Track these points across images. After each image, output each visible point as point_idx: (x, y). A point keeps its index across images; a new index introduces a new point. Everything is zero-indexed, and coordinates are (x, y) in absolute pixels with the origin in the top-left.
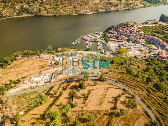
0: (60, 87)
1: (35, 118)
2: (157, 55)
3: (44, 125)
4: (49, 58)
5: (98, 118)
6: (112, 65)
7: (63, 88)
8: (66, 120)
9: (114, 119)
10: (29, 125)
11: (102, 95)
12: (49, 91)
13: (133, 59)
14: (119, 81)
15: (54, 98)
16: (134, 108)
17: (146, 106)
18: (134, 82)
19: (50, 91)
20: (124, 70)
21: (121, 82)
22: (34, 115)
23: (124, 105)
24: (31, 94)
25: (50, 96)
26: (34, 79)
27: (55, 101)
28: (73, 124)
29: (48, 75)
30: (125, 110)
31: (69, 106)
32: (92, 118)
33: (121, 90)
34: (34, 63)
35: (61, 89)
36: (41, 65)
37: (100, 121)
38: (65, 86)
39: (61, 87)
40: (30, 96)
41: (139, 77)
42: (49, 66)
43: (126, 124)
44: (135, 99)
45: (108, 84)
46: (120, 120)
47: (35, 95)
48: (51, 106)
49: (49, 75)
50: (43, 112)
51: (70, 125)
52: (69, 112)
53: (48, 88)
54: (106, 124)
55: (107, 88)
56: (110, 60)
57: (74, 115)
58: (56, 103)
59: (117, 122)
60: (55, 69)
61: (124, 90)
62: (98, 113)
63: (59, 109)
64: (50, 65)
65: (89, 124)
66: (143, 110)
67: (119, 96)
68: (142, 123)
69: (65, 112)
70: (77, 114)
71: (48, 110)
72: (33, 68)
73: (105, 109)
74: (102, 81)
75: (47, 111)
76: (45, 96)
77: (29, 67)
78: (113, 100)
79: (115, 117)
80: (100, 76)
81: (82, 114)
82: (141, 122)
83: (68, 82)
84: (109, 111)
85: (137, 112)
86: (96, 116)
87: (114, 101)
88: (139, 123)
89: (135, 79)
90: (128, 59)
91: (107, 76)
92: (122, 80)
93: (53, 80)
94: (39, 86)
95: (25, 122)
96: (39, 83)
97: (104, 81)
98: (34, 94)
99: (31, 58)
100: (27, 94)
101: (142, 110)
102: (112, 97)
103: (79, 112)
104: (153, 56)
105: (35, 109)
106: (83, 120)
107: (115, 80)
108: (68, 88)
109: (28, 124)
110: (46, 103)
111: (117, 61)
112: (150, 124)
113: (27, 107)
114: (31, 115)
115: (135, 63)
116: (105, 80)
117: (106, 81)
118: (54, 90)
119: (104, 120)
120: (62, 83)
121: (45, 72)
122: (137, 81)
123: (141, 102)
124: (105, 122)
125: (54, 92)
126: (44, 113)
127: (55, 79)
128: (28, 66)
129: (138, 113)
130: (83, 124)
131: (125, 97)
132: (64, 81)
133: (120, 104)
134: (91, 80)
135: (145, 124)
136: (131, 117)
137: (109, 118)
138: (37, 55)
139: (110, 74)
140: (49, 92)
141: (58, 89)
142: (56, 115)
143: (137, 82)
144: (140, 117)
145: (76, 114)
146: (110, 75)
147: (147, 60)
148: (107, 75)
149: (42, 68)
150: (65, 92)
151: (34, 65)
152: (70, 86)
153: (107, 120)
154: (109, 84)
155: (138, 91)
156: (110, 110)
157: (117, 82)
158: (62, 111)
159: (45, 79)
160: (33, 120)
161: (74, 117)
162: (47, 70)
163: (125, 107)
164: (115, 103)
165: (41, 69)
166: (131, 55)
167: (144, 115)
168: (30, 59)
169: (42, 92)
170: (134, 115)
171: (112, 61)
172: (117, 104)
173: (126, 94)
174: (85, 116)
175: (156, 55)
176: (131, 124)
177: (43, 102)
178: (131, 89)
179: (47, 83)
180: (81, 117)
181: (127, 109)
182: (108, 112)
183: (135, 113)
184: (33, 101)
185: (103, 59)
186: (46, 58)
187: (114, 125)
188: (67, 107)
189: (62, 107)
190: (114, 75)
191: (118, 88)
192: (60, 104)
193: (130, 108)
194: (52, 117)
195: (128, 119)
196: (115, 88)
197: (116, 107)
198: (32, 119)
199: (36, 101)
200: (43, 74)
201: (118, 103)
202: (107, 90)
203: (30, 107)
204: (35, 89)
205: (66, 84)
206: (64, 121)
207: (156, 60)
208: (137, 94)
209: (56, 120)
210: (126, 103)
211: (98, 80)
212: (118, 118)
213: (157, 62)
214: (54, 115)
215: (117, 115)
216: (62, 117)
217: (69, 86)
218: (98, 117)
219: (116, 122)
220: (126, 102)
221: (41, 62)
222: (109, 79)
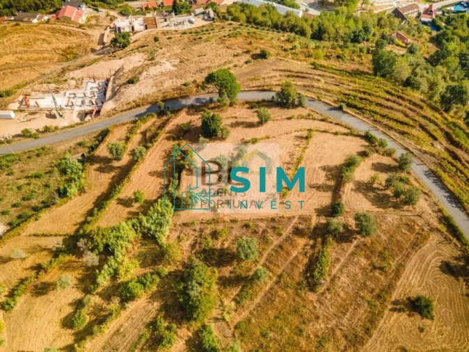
0: (131, 131)
1: (45, 249)
2: (465, 7)
3: (81, 271)
4: (93, 22)
5: (272, 247)
6: (318, 43)
7: (144, 133)
8: (157, 257)
9: (332, 251)
10: (25, 272)
11: (288, 159)
12: (92, 149)
13: (388, 23)
14: (349, 105)
15: (113, 174)
16: (406, 207)
17: (447, 194)
18: (401, 108)
19: (97, 146)
20: (363, 62)
21: (355, 107)
22: (43, 238)
23: (366, 198)
24: (29, 157)
25: (96, 166)
26: (39, 102)
27: (115, 188)
28: (180, 271)
29: (90, 85)
30: (372, 216)
31: (167, 206)
32: (253, 253)
33: (358, 139)
34: (36, 40)
35: (137, 138)
36: (63, 46)
37: (279, 258)
38: (153, 128)
39: (136, 134)
40: (26, 167)
41: (418, 88)
42: (93, 51)
43: (375, 268)
44: (408, 173)
45: (308, 117)
46: (353, 254)
47: (46, 160)
48: (100, 203)
49: (95, 85)
50: (75, 225)
51: (170, 273)
52: (166, 229)
53: (89, 135)
54: (301, 268)
55: (305, 134)
56: (312, 26)
57: (185, 238)
58: (119, 192)
59: (343, 260)
60: (116, 64)
61: (367, 137)
62: (274, 228)
63: (130, 213)
64: (98, 47)
65: (238, 271)
66: (434, 211)
67: (350, 164)
68: (430, 261)
69: (153, 227)
70: (197, 234)
71: (89, 219)
72: (36, 60)
73: (300, 212)
74: (288, 108)
75: (89, 223)
76: (81, 167)
77: (19, 56)
78: (329, 179)
79: (335, 244)
80: (278, 89)
81: (215, 235)
82: (429, 258)
83: (161, 114)
84: (315, 221)
85: (414, 222)
86: (264, 239)
87: (332, 183)
88: (422, 262)
89: (404, 96)
90: (372, 22)
91: (304, 86)
92: (361, 99)
93: (109, 106)
94: (56, 128)
95: (11, 262)
96: (58, 116)
97: (294, 106)
98: (39, 160)
99: (26, 19)
100: (13, 158)
101: (430, 212)
102: (324, 169)
103: (203, 226)
104: (453, 8)
105: (44, 215)
106: (220, 256)
107: (335, 102)
108: (163, 135)
109: (20, 269)
110: (82, 191)
111: (336, 29)
112: (461, 264)
113: (14, 206)
114: (30, 236)
115: (398, 34)
116: (296, 103)
117: (300, 105)
118: (110, 146)
119: (294, 254)
120: (140, 116)
121: (78, 74)
122: (410, 101)
123: (429, 184)
124: (298, 262)
125: (111, 152)
126: (77, 231)
127: (116, 101)
128: (16, 53)
129: (418, 225)
130: (219, 272)
131: (373, 164)
132: (148, 109)
133: (353, 193)
134: (247, 106)
135: (442, 262)
136: (394, 239)
137: (313, 247)
138: (52, 10)
139: (316, 77)
140: (92, 153)
141: (128, 139)
142: (120, 242)
143: (414, 108)
144: (426, 238)
145: (192, 232)
146: (316, 84)
147: (433, 25)
148: (306, 82)
149: (68, 60)
150: (151, 150)
151: (36, 47)
152: (170, 127)
153: (305, 254)
154: (314, 119)
155: (418, 140)
156: (318, 215)
157: (340, 108)
158: (140, 223)
159: (83, 103)
160: (37, 254)
161: (186, 244)
162: (86, 68)
163: (370, 203)
164: (336, 191)
165: (65, 65)
166: (380, 7)
167: (439, 231)
168: (22, 24)
169: (70, 151)
170: (404, 231)
171: (320, 28)
172: (341, 193)
173: (375, 155)
174: (226, 240)
175: (462, 5)
176: (394, 268)
177: (73, 190)
178: (392, 133)
179: (88, 118)
180: (211, 244)
181: (377, 210)
182: (310, 224)
183: (407, 225)
184: (36, 185)
185: (288, 23)
186: (82, 20)
187: (330, 271)
188: (159, 209)
189: (142, 206)
190: (330, 80)
191: (347, 131)
192: (133, 197)
193: (390, 207)
194: (107, 246)
195: (380, 249)
196: (334, 131)
197: (338, 205)
198: (34, 250)
199: (47, 186)
200: (73, 82)
201: (346, 191)
202: (305, 141)
203: (28, 207)
204: (44, 141)
205: (154, 119)
206: (149, 260)
207: (462, 24)
208: (416, 152)
209: (121, 256)
210: (373, 190)
211: (271, 104)
212: (345, 245)
213: (464, 31)
214: (112, 241)
215: (345, 236)
216: (142, 245)
217: (164, 127)
218: (272, 243)
219: (338, 260)
220: (375, 185)
221: (65, 34)
222: (313, 100)
